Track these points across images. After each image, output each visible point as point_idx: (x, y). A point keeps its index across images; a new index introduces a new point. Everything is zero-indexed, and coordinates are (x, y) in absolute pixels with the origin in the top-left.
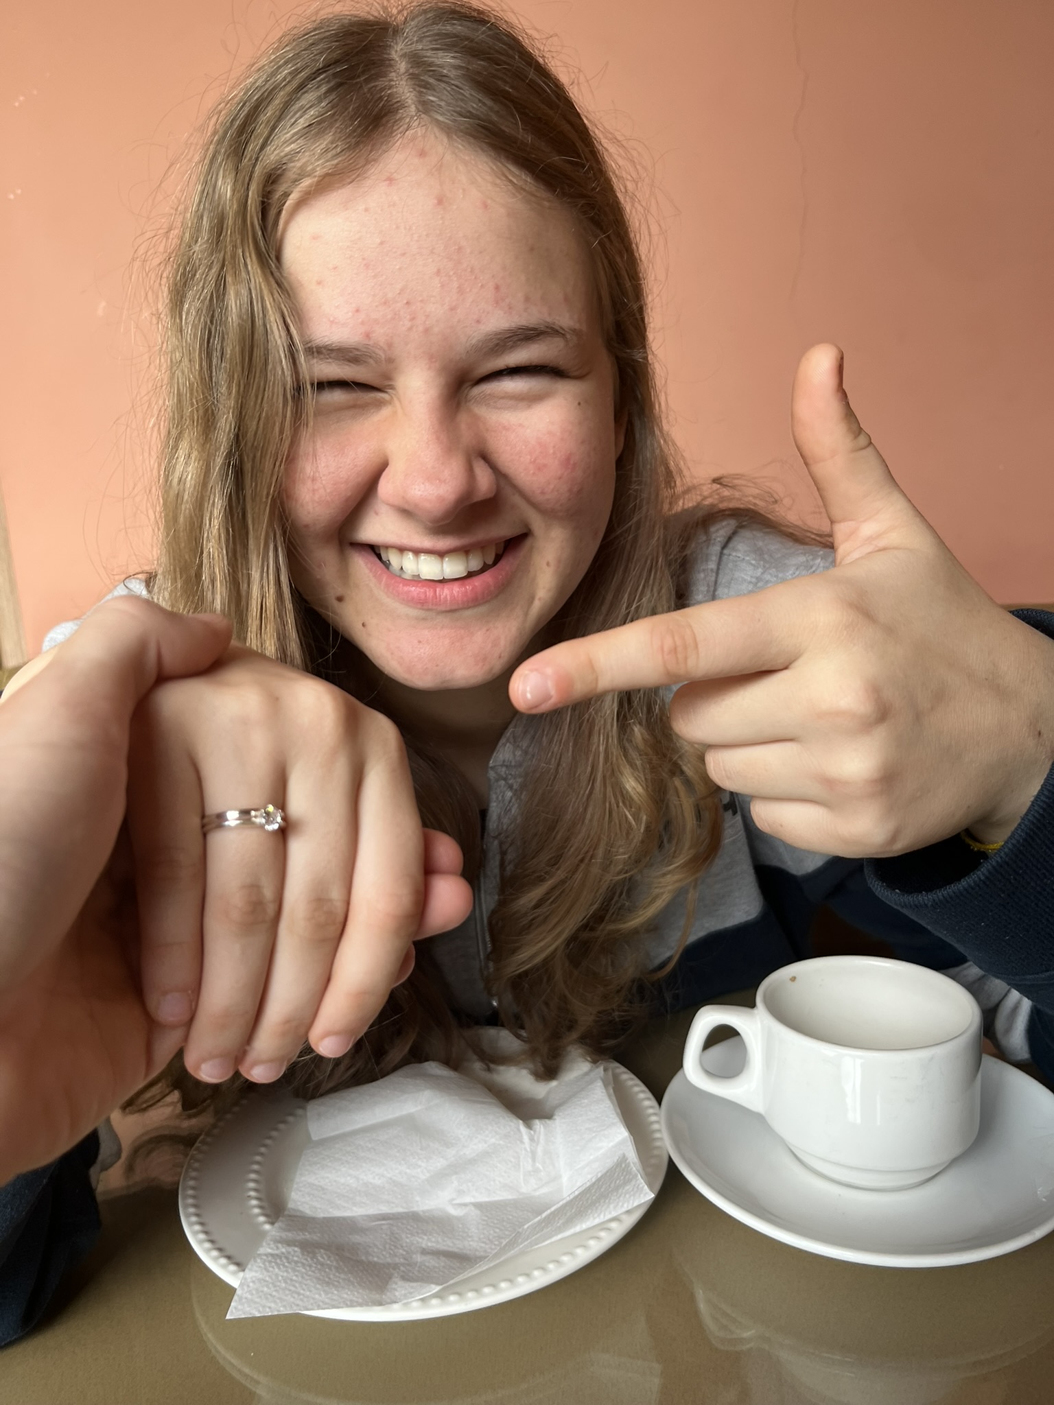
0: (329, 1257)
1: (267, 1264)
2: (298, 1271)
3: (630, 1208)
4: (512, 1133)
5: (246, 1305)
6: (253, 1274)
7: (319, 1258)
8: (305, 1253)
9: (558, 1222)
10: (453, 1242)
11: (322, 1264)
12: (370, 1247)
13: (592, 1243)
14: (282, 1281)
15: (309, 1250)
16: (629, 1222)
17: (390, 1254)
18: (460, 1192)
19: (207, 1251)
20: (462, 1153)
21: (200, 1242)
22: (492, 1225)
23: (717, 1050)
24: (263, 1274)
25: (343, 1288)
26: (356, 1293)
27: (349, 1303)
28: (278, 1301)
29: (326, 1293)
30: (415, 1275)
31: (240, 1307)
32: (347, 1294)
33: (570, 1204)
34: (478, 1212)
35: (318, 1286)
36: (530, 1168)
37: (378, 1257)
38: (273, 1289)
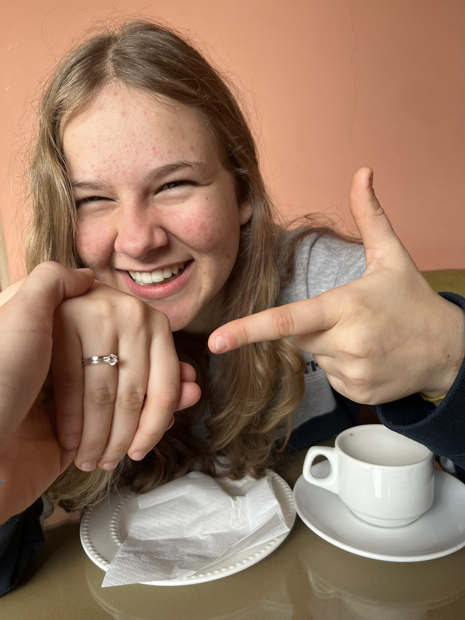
0: (146, 558)
1: (119, 562)
2: (133, 565)
3: (279, 535)
4: (227, 502)
5: (110, 580)
6: (113, 567)
7: (142, 559)
8: (136, 557)
9: (247, 543)
10: (201, 551)
11: (143, 562)
12: (165, 553)
13: (263, 551)
14: (126, 569)
15: (138, 555)
16: (279, 542)
17: (174, 556)
18: (205, 529)
19: (93, 555)
20: (205, 512)
21: (90, 551)
22: (218, 543)
23: (318, 466)
24: (117, 566)
25: (152, 572)
26: (158, 574)
27: (155, 579)
28: (124, 578)
29: (145, 574)
30: (184, 566)
31: (107, 581)
32: (154, 575)
33: (253, 535)
34: (212, 538)
35: (142, 571)
36: (235, 518)
37: (168, 558)
38: (122, 573)
